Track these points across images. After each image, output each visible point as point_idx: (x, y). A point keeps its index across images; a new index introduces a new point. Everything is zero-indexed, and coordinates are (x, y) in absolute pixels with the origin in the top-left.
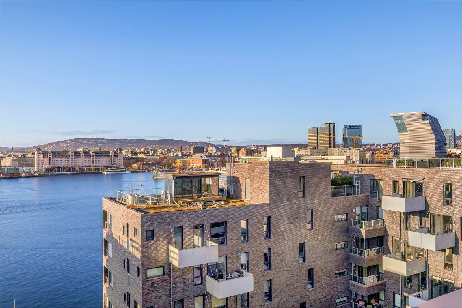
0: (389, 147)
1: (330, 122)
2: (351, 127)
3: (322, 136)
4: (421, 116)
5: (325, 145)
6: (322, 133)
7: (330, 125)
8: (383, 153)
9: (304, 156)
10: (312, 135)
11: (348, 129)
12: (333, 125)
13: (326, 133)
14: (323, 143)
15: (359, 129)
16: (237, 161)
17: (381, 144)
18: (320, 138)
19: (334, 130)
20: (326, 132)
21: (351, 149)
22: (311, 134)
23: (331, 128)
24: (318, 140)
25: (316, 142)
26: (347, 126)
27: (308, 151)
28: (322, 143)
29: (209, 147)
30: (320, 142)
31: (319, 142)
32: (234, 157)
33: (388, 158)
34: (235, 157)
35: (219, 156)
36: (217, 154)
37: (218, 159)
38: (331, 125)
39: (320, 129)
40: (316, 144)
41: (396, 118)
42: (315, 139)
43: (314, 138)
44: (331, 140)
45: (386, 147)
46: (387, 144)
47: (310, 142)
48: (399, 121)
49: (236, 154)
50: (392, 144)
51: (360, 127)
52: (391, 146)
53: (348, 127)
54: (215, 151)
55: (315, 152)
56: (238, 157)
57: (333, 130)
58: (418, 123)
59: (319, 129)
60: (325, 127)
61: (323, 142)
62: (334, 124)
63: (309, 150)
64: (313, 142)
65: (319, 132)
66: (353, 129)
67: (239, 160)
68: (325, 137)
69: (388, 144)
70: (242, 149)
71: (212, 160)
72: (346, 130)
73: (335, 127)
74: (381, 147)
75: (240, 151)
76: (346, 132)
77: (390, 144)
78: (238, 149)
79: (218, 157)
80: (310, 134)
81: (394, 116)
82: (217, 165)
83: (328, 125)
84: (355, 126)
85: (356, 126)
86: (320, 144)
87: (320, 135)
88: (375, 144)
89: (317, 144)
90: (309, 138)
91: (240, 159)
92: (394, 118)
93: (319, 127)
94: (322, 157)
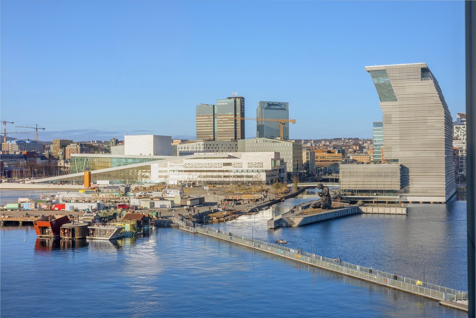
0: (324, 145)
1: (236, 94)
2: (270, 105)
3: (222, 121)
4: (420, 71)
5: (227, 136)
6: (221, 115)
7: (235, 101)
8: (325, 152)
9: (196, 152)
10: (204, 119)
11: (266, 108)
12: (241, 101)
13: (229, 115)
14: (224, 134)
15: (284, 109)
16: (62, 165)
17: (311, 140)
18: (218, 123)
19: (243, 109)
20: (229, 113)
21: (278, 141)
22: (202, 116)
23: (237, 106)
24: (214, 127)
25: (211, 130)
26: (264, 104)
27: (201, 145)
28: (221, 134)
29: (5, 140)
30: (218, 131)
31: (216, 131)
32: (55, 159)
33: (333, 160)
34: (58, 159)
35: (25, 157)
36: (21, 153)
37: (23, 162)
38: (238, 100)
39: (218, 107)
40: (211, 134)
41: (375, 74)
42: (210, 126)
43: (207, 124)
44: (237, 127)
45: (319, 145)
46: (320, 141)
47: (200, 132)
48: (382, 80)
49: (60, 153)
50: (328, 140)
51: (285, 106)
52: (328, 143)
53: (266, 106)
54: (16, 148)
55: (214, 147)
56: (64, 158)
57: (241, 110)
58: (414, 84)
59: (216, 107)
60: (227, 104)
61: (223, 131)
62: (242, 99)
63: (203, 143)
64: (206, 132)
65: (216, 112)
66: (274, 109)
67: (66, 164)
68: (228, 123)
69: (322, 140)
70: (71, 144)
71: (11, 164)
72: (262, 111)
73: (244, 104)
74: (312, 144)
75: (68, 148)
76: (262, 115)
77: (326, 140)
78: (64, 144)
79: (22, 158)
80: (199, 116)
81: (373, 69)
82: (19, 174)
83: (233, 100)
84: (277, 104)
85: (279, 104)
86: (218, 134)
87: (218, 118)
88: (301, 140)
89: (213, 135)
90: (199, 124)
91: (67, 162)
92: (371, 75)
93: (217, 104)
94: (231, 154)
